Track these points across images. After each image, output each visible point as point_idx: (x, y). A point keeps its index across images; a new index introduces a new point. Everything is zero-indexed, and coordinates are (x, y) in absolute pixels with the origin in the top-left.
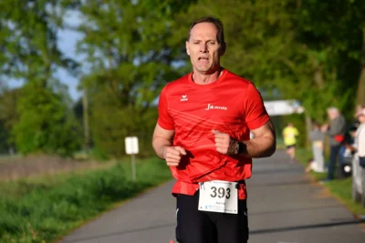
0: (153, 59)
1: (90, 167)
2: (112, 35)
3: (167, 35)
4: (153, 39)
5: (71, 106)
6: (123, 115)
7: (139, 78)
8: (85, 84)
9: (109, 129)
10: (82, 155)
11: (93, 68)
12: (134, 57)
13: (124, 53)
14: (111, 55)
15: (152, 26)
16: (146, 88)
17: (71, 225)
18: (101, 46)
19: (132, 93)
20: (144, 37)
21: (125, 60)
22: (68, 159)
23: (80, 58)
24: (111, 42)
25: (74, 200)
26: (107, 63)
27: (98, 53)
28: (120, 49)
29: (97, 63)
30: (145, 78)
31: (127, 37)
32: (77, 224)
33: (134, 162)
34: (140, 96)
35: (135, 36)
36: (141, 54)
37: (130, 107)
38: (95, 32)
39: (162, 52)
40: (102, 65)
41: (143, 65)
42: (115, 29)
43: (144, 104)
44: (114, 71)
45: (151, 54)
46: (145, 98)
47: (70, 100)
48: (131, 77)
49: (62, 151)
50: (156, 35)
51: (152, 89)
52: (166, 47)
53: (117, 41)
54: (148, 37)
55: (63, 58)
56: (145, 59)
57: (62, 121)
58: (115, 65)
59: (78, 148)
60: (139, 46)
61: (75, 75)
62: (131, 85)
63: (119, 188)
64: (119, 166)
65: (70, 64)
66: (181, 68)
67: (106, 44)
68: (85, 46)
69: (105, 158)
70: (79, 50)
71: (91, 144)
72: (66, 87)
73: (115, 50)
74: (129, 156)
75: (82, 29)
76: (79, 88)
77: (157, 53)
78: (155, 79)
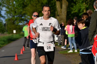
0: (19, 16)
1: (7, 35)
2: (11, 12)
3: (21, 12)
4: (19, 13)
5: (3, 24)
6: (13, 26)
7: (16, 20)
8: (6, 20)
9: (10, 29)
10: (5, 33)
11: (8, 18)
12: (15, 16)
13: (13, 15)
14: (11, 15)
15: (18, 11)
16: (17, 21)
17: (3, 45)
18: (9, 14)
19: (15, 22)
20: (17, 12)
21: (13, 16)
22: (3, 34)
23: (5, 16)
24: (11, 13)
25: (4, 41)
26: (10, 17)
27: (8, 15)
28: (13, 14)
29: (8, 17)
30: (17, 20)
31: (14, 12)
32: (4, 45)
33: (15, 35)
34: (16, 23)
35: (15, 12)
36: (16, 15)
37: (14, 25)
38: (8, 11)
39: (20, 15)
40: (9, 17)
41: (17, 17)
42: (12, 11)
43: (17, 24)
44: (11, 18)
45: (18, 15)
46: (17, 23)
47: (3, 23)
48: (15, 19)
49: (1, 32)
50: (19, 12)
51: (18, 22)
52: (21, 14)
53: (12, 13)
54: (18, 12)
55: (2, 16)
56: (17, 16)
57: (2, 27)
58: (12, 17)
59: (5, 32)
60: (16, 14)
61: (4, 19)
62: (15, 21)
63: (12, 39)
64: (12, 35)
65: (3, 17)
66: (24, 18)
67: (10, 13)
68: (6, 14)
69: (10, 34)
70: (5, 14)
71: (7, 31)
72: (3, 21)
73: (12, 15)
74: (14, 33)
75: (6, 11)
76: (5, 21)
77: (19, 15)
78: (19, 20)
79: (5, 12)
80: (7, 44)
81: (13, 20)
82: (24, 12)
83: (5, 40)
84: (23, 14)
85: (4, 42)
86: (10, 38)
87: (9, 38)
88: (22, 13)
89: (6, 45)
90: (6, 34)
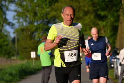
2: (27, 13)
3: (47, 14)
4: (42, 15)
5: (11, 40)
6: (30, 43)
7: (36, 30)
8: (16, 31)
10: (15, 58)
11: (19, 26)
12: (35, 22)
14: (26, 21)
15: (42, 10)
16: (39, 33)
18: (23, 18)
19: (34, 35)
20: (39, 14)
21: (31, 23)
22: (9, 59)
23: (15, 22)
24: (26, 16)
25: (11, 74)
26: (25, 24)
27: (21, 20)
28: (30, 19)
29: (21, 24)
30: (38, 30)
31: (32, 14)
33: (34, 61)
34: (37, 36)
35: (35, 14)
36: (37, 21)
38: (20, 12)
39: (45, 20)
40: (23, 24)
41: (38, 25)
42: (28, 11)
43: (38, 39)
45: (41, 21)
46: (38, 37)
47: (10, 37)
48: (34, 28)
49: (7, 56)
51: (41, 34)
52: (47, 18)
53: (28, 16)
54: (40, 15)
55: (8, 21)
56: (39, 23)
57: (7, 45)
58: (27, 24)
59: (13, 55)
60: (37, 18)
61: (13, 28)
62: (33, 33)
63: (28, 70)
64: (28, 62)
65: (11, 24)
68: (16, 17)
69: (23, 59)
70: (14, 19)
71: (18, 54)
72: (9, 32)
73: (28, 19)
74: (32, 58)
75: (15, 11)
76: (14, 33)
77: (43, 21)
78: (42, 30)
79: (15, 14)
80: (18, 80)
81: (29, 30)
82: (53, 13)
83: (14, 72)
84: (51, 18)
85: (11, 77)
86: (24, 67)
87: (22, 67)
88: (49, 16)
90: (17, 60)
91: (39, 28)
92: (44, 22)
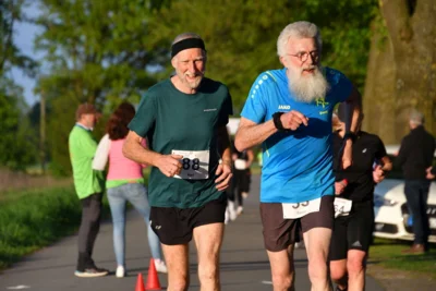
0: (126, 59)
2: (78, 30)
3: (142, 33)
4: (126, 37)
5: (25, 112)
8: (44, 86)
10: (38, 169)
11: (54, 68)
12: (103, 57)
13: (92, 52)
14: (75, 54)
15: (125, 22)
17: (21, 251)
18: (65, 44)
19: (99, 100)
20: (115, 35)
21: (92, 60)
22: (20, 173)
23: (39, 56)
24: (76, 39)
25: (27, 221)
27: (60, 51)
28: (88, 48)
29: (59, 63)
30: (114, 83)
31: (95, 33)
32: (29, 249)
34: (108, 104)
35: (105, 32)
36: (111, 55)
38: (57, 26)
39: (137, 53)
40: (65, 64)
41: (113, 67)
42: (82, 23)
45: (123, 54)
47: (25, 105)
48: (101, 78)
49: (12, 163)
50: (128, 32)
52: (141, 49)
53: (83, 38)
54: (121, 35)
56: (116, 61)
57: (15, 128)
58: (80, 65)
59: (32, 162)
60: (111, 45)
61: (33, 76)
65: (27, 63)
66: (158, 73)
67: (70, 41)
68: (45, 42)
70: (38, 46)
71: (48, 158)
72: (21, 89)
73: (81, 49)
75: (42, 22)
76: (37, 91)
77: (130, 54)
78: (127, 85)
79: (40, 30)
82: (161, 32)
83: (36, 214)
84: (156, 48)
85: (25, 230)
87: (60, 199)
88: (149, 42)
89: (40, 246)
90: (43, 174)
91: (118, 77)
92: (131, 59)
